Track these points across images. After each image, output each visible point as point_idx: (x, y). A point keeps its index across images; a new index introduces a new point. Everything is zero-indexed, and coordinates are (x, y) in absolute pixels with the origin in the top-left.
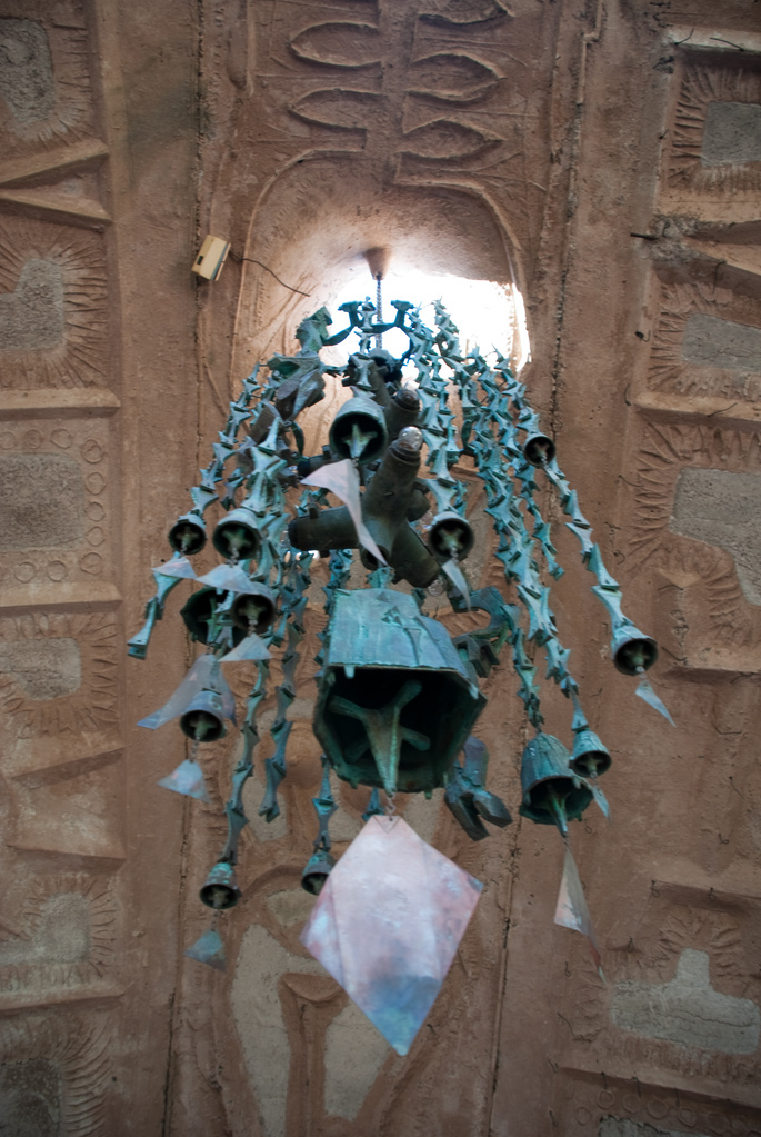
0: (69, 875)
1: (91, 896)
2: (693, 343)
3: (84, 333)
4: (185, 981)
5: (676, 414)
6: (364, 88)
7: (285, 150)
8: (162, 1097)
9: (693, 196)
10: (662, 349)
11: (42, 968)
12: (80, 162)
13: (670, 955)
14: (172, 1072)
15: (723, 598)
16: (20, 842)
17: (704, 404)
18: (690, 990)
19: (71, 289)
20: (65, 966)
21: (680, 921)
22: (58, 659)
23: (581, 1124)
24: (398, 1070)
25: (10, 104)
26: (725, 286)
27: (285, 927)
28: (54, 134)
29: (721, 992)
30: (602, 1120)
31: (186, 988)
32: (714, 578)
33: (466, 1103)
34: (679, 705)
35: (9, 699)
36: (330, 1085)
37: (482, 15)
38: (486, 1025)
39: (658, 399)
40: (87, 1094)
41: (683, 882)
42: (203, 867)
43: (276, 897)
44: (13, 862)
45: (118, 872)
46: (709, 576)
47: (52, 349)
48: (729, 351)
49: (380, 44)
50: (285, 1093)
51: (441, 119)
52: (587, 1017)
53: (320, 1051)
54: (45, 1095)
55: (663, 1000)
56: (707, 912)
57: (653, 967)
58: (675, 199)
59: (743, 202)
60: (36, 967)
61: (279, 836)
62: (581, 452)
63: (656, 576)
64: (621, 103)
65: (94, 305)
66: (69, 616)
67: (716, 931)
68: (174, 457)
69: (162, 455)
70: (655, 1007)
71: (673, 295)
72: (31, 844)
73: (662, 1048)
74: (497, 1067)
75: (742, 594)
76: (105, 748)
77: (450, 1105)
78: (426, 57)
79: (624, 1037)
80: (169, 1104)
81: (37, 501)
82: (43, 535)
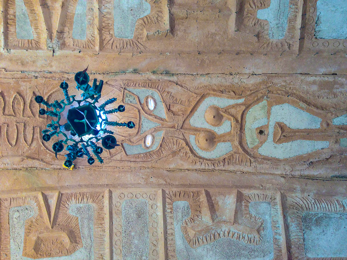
0: (243, 207)
1: (250, 201)
2: (81, 37)
3: (89, 198)
4: (277, 173)
5: (100, 40)
6: (22, 128)
7: (40, 147)
8: (315, 181)
9: (42, 40)
10: (83, 45)
11: (273, 217)
12: (44, 199)
13: (259, 22)
14: (306, 178)
15: (150, 21)
16: (232, 221)
17: (96, 32)
18: (270, 14)
19: (77, 202)
20: (272, 210)
21: (248, 20)
22: (179, 207)
23: (318, 44)
24: (304, 105)
25: (30, 217)
26: (64, 29)
27: (258, 142)
28: (37, 206)
29: (270, 4)
30: (316, 38)
31: (279, 172)
32: (144, 24)
33: (314, 83)
34: (182, 30)
35: (190, 222)
36: (309, 127)
37: (1, 99)
38: (287, 78)
39: (97, 45)
40: (314, 205)
41: (234, 22)
42: (240, 167)
43: (249, 145)
44: (239, 224)
45: (242, 192)
46: (144, 26)
47: (93, 207)
48: (81, 27)
49: (11, 124)
50: (313, 141)
51: (29, 108)
52: (282, 46)
53: (299, 131)
54: (314, 217)
55: (275, 22)
56: (245, 12)
57: (264, 27)
58: (43, 45)
59: (41, 27)
60: (272, 219)
61: (230, 144)
62: (114, 65)
63: (146, 41)
64: (20, 61)
65: (82, 196)
66: (167, 203)
67: (250, 8)
68: (123, 174)
69: (122, 177)
70: (277, 25)
71: (68, 43)
72: (233, 218)
73: (290, 21)
74: (301, 74)
75: (148, 15)
76: (204, 195)
77: (315, 88)
78: (13, 112)
79: (288, 34)
80: (318, 178)
81: (135, 212)
82: (144, 210)
